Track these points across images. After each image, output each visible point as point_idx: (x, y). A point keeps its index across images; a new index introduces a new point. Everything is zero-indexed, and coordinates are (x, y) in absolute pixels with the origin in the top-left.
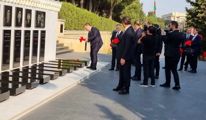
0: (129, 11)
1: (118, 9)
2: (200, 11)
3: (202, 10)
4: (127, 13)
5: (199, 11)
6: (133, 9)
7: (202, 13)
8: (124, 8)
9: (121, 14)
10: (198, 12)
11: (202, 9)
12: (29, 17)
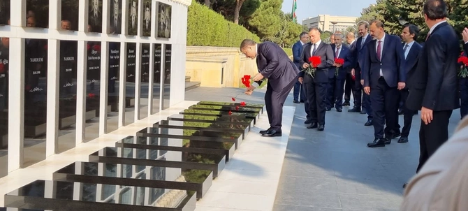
0: (265, 11)
1: (249, 8)
2: (413, 7)
3: (418, 6)
4: (260, 15)
5: (411, 7)
6: (271, 8)
7: (416, 11)
8: (258, 7)
9: (251, 18)
10: (411, 10)
11: (417, 3)
12: (147, 13)
